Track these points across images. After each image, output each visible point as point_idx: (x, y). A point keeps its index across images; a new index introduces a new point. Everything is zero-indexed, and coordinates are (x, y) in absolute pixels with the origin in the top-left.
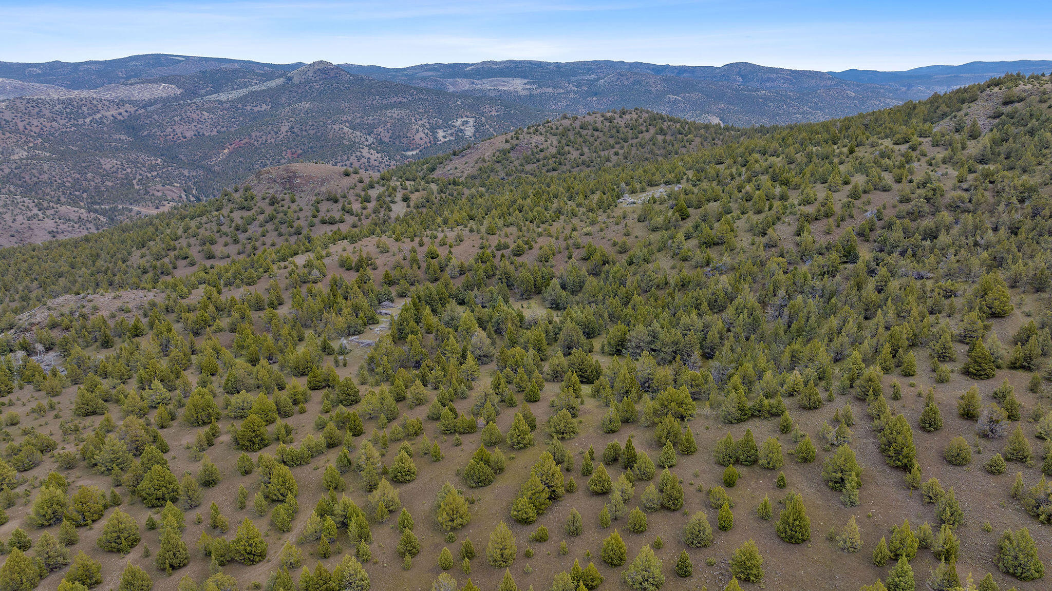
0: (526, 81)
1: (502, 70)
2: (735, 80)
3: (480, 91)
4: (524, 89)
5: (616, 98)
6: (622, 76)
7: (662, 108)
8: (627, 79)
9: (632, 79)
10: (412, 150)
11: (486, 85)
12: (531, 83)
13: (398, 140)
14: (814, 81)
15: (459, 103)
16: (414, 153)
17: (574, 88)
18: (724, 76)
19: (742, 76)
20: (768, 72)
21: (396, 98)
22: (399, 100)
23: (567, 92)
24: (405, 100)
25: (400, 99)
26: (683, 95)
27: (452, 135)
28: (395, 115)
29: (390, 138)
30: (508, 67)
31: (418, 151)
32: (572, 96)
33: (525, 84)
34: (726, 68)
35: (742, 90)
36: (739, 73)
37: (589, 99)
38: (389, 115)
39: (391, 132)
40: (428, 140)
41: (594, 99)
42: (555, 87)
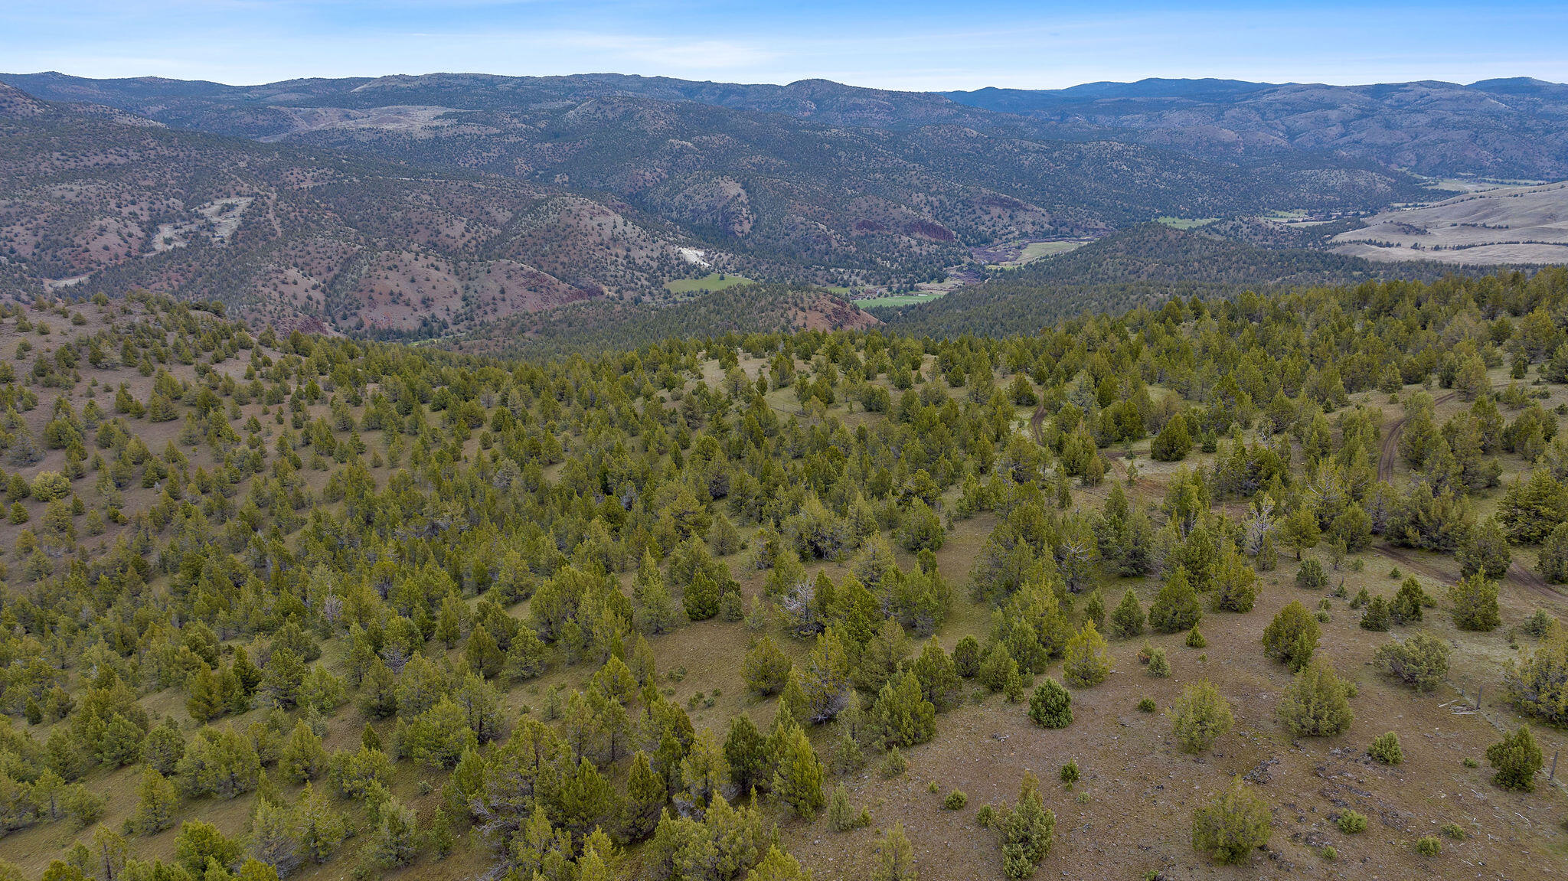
0: (441, 111)
1: (415, 90)
2: (804, 109)
3: (344, 132)
4: (424, 128)
5: (586, 143)
6: (605, 103)
7: (657, 162)
8: (613, 109)
9: (621, 110)
10: (75, 274)
11: (363, 122)
12: (446, 116)
13: (50, 252)
14: (923, 109)
15: (243, 164)
16: (71, 282)
17: (520, 125)
18: (787, 101)
19: (816, 101)
20: (854, 95)
21: (102, 156)
22: (107, 161)
23: (507, 133)
24: (122, 161)
25: (111, 158)
26: (697, 138)
27: (185, 236)
28: (70, 196)
29: (37, 246)
30: (426, 87)
31: (84, 279)
32: (513, 139)
33: (438, 117)
34: (792, 88)
35: (804, 127)
36: (811, 98)
37: (537, 146)
38: (58, 194)
39: (41, 232)
40: (122, 252)
41: (548, 145)
42: (486, 123)
